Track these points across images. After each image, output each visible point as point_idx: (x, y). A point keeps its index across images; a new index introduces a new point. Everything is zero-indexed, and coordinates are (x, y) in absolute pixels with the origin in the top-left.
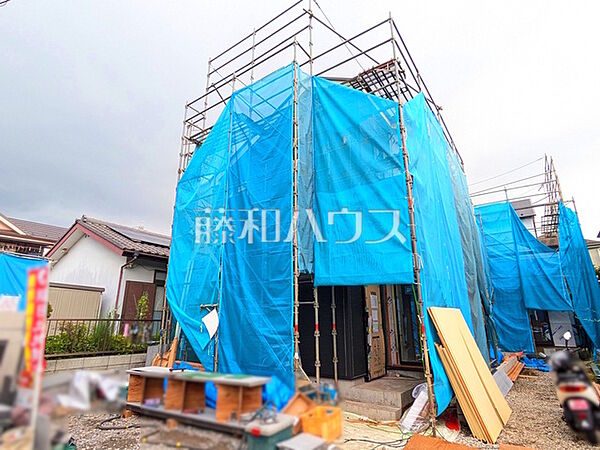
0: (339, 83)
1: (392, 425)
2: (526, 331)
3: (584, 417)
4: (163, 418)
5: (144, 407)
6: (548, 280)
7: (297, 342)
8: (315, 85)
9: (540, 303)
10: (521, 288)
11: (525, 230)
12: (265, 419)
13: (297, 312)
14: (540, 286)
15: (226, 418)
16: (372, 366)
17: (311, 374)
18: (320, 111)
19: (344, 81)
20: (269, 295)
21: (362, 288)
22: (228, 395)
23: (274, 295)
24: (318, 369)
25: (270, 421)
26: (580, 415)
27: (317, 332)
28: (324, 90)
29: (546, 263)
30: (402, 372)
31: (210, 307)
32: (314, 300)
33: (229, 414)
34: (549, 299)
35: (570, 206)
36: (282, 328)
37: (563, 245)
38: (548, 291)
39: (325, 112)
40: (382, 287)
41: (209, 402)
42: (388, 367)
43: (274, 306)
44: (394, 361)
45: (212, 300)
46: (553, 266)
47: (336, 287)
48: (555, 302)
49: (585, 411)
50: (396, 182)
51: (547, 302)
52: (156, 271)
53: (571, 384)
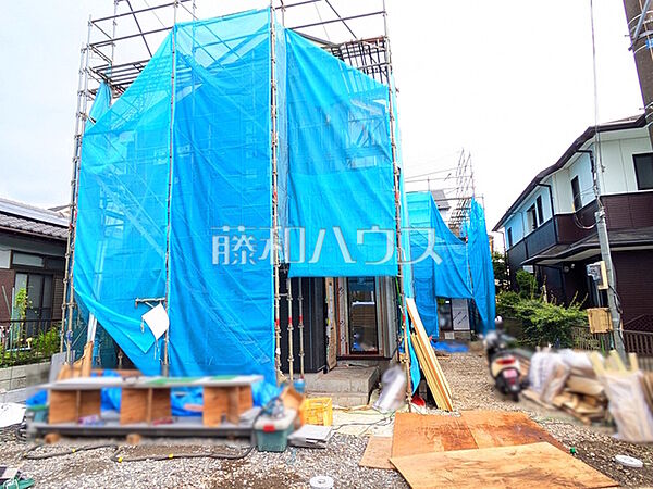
0: (319, 46)
1: (365, 409)
2: (432, 318)
3: (513, 383)
4: (121, 435)
5: (81, 426)
6: (456, 269)
7: (279, 337)
8: (289, 40)
9: (449, 291)
10: (433, 277)
11: (442, 221)
12: (275, 416)
13: (278, 306)
14: (448, 275)
15: (216, 422)
16: (329, 359)
17: (285, 370)
18: (297, 75)
19: (327, 45)
20: (241, 287)
21: (324, 279)
22: (216, 398)
23: (247, 286)
24: (291, 364)
25: (280, 415)
26: (511, 381)
27: (290, 325)
28: (301, 51)
29: (456, 255)
30: (351, 362)
31: (151, 302)
32: (287, 292)
33: (218, 418)
34: (455, 288)
35: (479, 201)
36: (261, 323)
37: (470, 238)
38: (455, 279)
39: (303, 77)
40: (336, 280)
41: (175, 412)
42: (339, 358)
43: (248, 299)
44: (343, 352)
45: (155, 293)
46: (460, 257)
47: (303, 278)
48: (460, 290)
49: (513, 378)
50: (384, 173)
51: (453, 291)
52: (13, 252)
53: (506, 358)
